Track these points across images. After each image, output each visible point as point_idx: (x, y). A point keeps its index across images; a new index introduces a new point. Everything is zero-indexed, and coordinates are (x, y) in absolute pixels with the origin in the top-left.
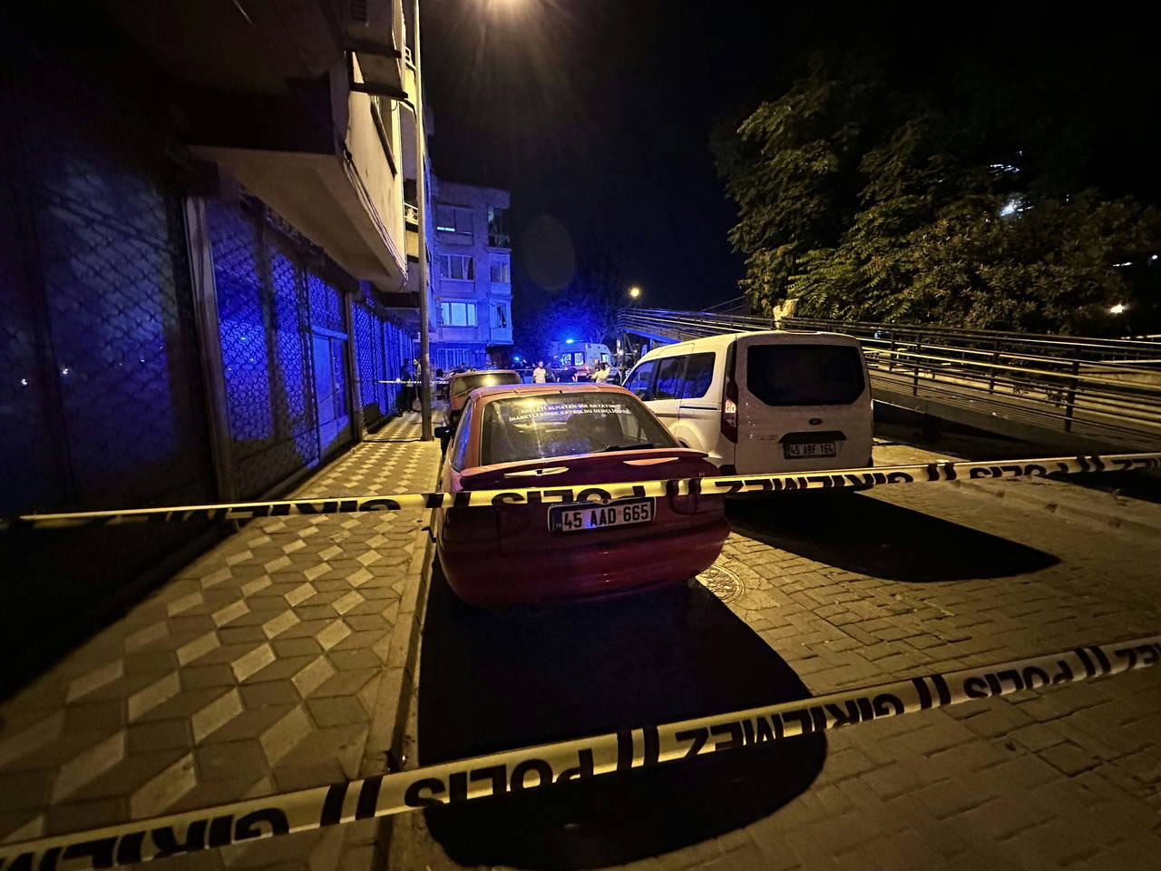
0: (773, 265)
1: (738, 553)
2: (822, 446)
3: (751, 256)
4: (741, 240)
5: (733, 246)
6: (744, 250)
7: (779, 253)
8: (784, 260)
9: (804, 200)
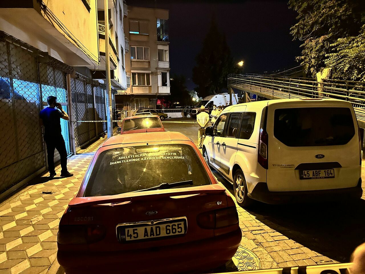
0: (317, 48)
1: (265, 241)
2: (325, 171)
3: (303, 42)
4: (298, 33)
5: (294, 37)
6: (300, 39)
7: (320, 41)
8: (324, 44)
9: (336, 8)
